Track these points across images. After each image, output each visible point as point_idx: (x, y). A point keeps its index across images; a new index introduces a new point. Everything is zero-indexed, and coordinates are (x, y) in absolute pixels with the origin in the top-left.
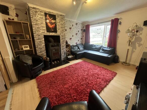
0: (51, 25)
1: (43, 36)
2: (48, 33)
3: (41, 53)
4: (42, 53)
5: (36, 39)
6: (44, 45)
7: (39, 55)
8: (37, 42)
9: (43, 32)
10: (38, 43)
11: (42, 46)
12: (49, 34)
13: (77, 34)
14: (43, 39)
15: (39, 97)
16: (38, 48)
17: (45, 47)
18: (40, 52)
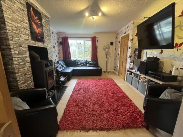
0: (38, 28)
1: (27, 46)
2: (34, 42)
3: (26, 84)
4: (28, 84)
5: (15, 53)
6: (30, 65)
7: (22, 88)
8: (16, 59)
9: (26, 38)
10: (19, 62)
11: (27, 68)
12: (35, 44)
13: (54, 47)
14: (28, 53)
15: (107, 131)
16: (19, 74)
17: (30, 69)
18: (24, 83)
